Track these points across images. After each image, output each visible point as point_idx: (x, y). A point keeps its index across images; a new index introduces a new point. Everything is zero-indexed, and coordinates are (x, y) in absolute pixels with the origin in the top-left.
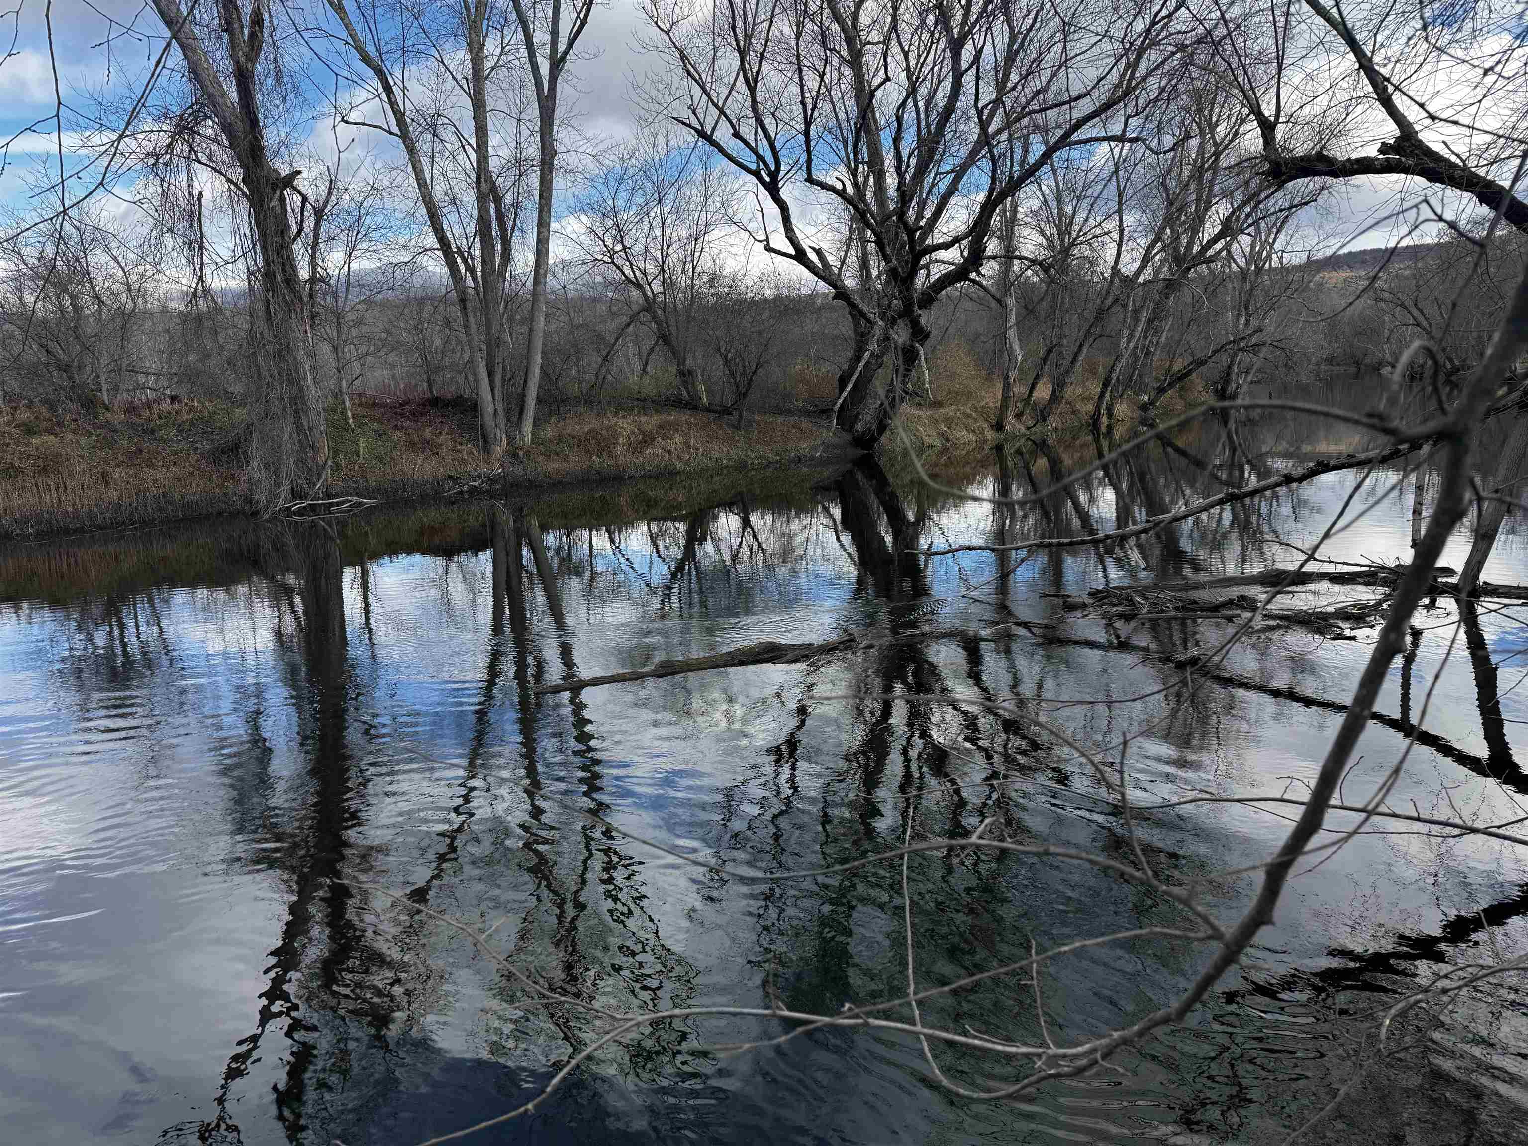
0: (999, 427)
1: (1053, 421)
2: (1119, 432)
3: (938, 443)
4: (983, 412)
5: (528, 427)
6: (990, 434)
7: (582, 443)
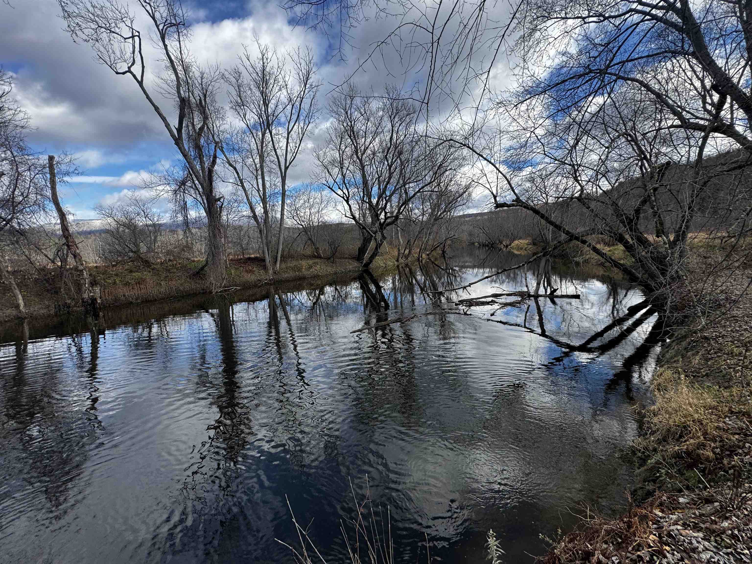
0: (397, 261)
1: (409, 259)
2: (424, 262)
3: (384, 265)
4: (393, 257)
5: (278, 265)
6: (396, 263)
7: (293, 269)
